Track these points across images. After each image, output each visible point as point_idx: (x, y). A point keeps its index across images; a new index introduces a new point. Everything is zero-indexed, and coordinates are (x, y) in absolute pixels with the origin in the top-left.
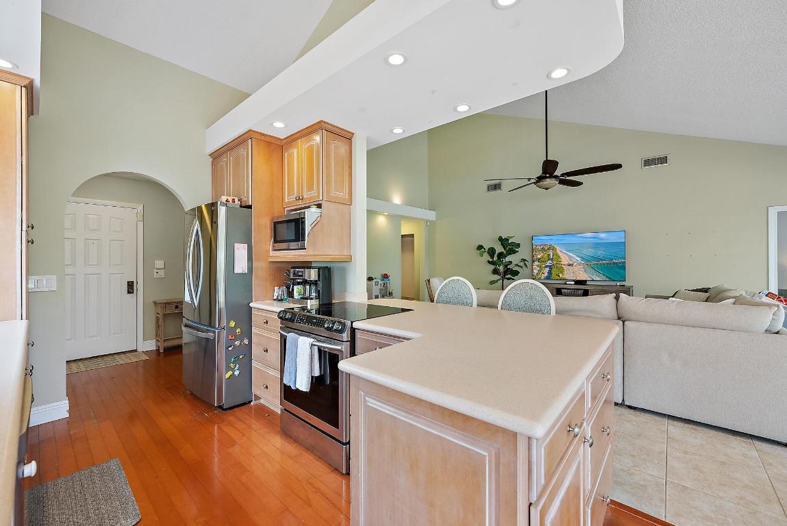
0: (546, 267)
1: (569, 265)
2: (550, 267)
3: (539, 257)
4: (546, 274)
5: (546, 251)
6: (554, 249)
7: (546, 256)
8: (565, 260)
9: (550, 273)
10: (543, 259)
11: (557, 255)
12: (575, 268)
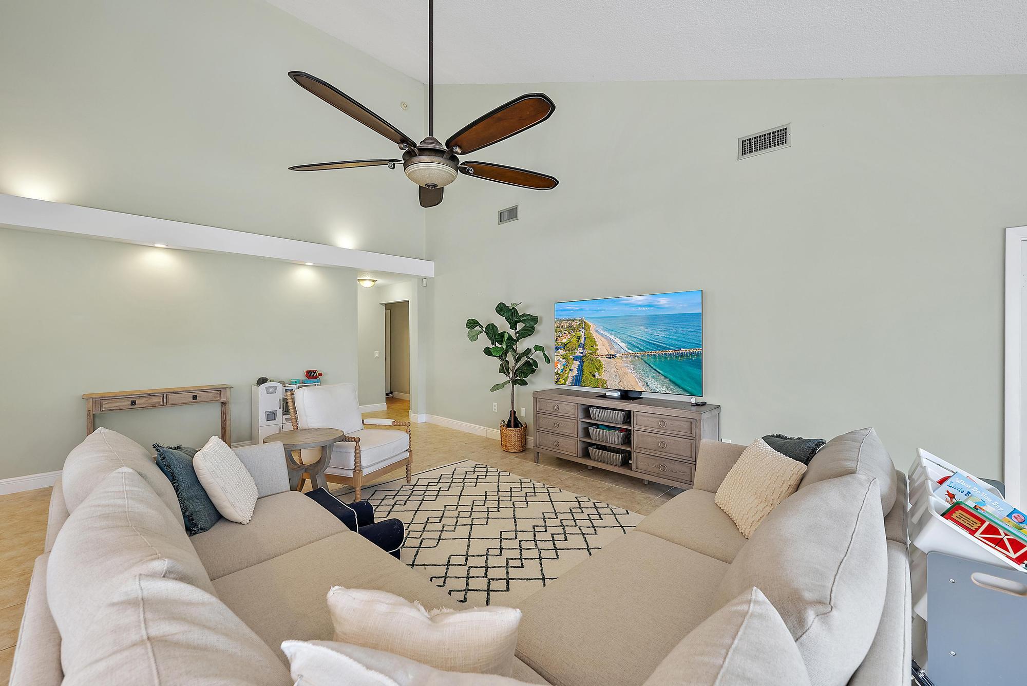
0: (576, 358)
1: (611, 357)
2: (581, 359)
3: (565, 341)
4: (575, 372)
5: (574, 330)
6: (586, 327)
7: (574, 340)
8: (603, 348)
9: (581, 370)
10: (570, 345)
11: (591, 337)
12: (619, 362)
